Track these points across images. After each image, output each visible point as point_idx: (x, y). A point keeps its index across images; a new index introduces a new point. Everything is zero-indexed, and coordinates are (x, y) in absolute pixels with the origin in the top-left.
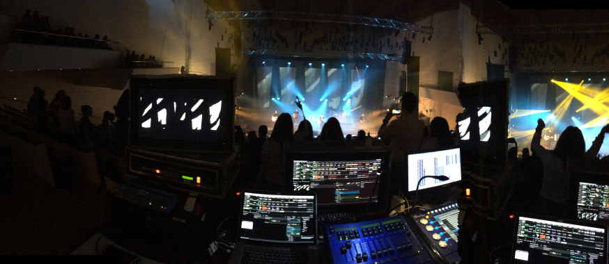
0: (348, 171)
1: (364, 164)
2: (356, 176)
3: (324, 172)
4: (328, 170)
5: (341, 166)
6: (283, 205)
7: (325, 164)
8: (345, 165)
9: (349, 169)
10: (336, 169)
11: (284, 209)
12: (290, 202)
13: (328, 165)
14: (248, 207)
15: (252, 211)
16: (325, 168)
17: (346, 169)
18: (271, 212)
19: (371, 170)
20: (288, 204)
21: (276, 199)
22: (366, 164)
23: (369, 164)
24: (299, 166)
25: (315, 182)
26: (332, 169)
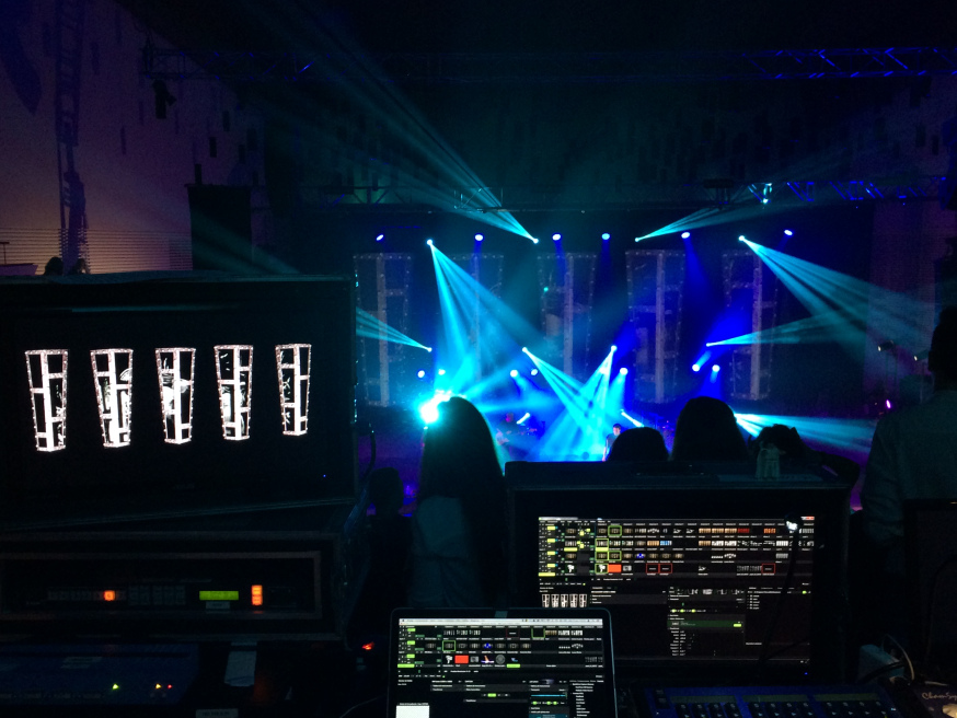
0: (708, 552)
1: (758, 531)
2: (733, 568)
3: (633, 552)
4: (646, 546)
5: (683, 532)
6: (514, 646)
7: (633, 527)
8: (696, 533)
9: (708, 542)
10: (670, 543)
11: (520, 659)
12: (534, 639)
13: (643, 531)
14: (412, 661)
15: (424, 671)
16: (635, 540)
17: (700, 542)
18: (481, 670)
19: (784, 550)
20: (531, 642)
21: (493, 631)
22: (766, 531)
23: (774, 530)
24: (554, 534)
25: (605, 585)
26: (657, 543)
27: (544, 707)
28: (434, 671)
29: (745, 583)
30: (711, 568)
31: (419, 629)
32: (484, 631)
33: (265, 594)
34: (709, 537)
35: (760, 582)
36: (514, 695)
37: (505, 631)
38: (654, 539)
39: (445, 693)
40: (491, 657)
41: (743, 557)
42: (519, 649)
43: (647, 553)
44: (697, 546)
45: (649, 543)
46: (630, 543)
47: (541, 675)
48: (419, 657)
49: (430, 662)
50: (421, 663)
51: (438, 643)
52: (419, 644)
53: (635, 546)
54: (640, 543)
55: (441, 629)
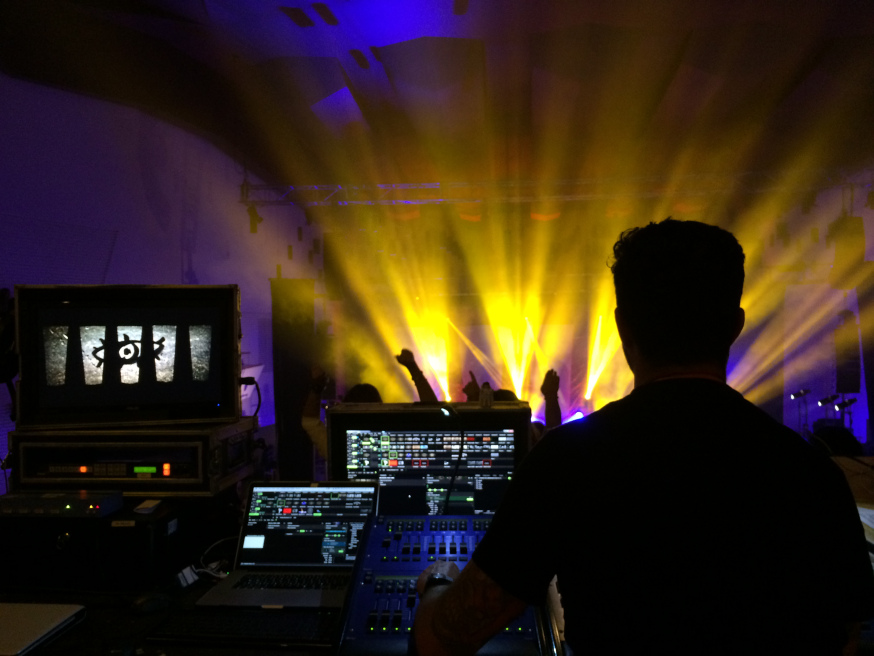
0: (450, 452)
1: (480, 439)
2: (466, 463)
3: (404, 453)
4: (411, 449)
5: (434, 441)
6: (320, 503)
7: (404, 437)
8: (442, 440)
9: (449, 447)
10: (426, 447)
11: (322, 510)
12: (333, 499)
13: (410, 439)
14: (258, 512)
15: (264, 517)
16: (405, 445)
17: (445, 447)
18: (298, 517)
19: (496, 451)
20: (330, 501)
21: (309, 495)
22: (484, 439)
23: (489, 439)
24: (357, 441)
25: (388, 474)
26: (418, 447)
27: (332, 538)
28: (270, 517)
29: (473, 472)
30: (452, 463)
31: (265, 494)
32: (303, 495)
33: (172, 469)
34: (450, 443)
35: (482, 472)
36: (315, 531)
37: (315, 495)
38: (417, 444)
39: (275, 530)
40: (305, 509)
41: (472, 456)
42: (323, 505)
43: (413, 453)
44: (442, 448)
45: (414, 447)
46: (402, 447)
47: (332, 520)
48: (262, 510)
49: (268, 513)
50: (263, 513)
51: (275, 502)
52: (264, 502)
53: (405, 449)
54: (408, 447)
55: (278, 494)
